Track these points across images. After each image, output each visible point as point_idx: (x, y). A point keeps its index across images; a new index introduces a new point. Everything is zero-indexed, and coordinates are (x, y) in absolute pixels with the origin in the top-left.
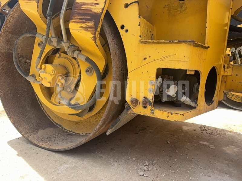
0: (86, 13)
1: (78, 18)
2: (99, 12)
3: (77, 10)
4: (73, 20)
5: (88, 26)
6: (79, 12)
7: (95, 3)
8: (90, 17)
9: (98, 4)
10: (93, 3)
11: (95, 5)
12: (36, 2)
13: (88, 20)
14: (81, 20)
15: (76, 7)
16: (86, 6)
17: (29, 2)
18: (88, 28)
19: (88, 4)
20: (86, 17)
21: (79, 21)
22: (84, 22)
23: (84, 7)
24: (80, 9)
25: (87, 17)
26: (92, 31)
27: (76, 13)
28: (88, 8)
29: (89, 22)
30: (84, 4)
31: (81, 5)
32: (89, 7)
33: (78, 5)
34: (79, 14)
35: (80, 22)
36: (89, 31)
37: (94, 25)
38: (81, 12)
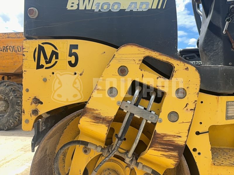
0: (169, 144)
1: (160, 147)
2: (183, 144)
3: (159, 140)
4: (153, 148)
5: (171, 155)
6: (161, 142)
7: (177, 136)
8: (173, 147)
9: (180, 137)
10: (175, 136)
11: (177, 137)
12: (106, 127)
13: (170, 150)
14: (162, 149)
15: (157, 137)
16: (168, 138)
17: (96, 125)
18: (171, 156)
19: (170, 136)
20: (168, 147)
21: (161, 149)
22: (166, 151)
23: (166, 138)
24: (162, 139)
25: (170, 147)
26: (176, 159)
27: (157, 143)
28: (170, 140)
29: (172, 152)
30: (165, 135)
31: (163, 136)
32: (171, 138)
33: (159, 135)
34: (161, 144)
35: (162, 151)
36: (172, 159)
37: (178, 155)
38: (162, 142)
